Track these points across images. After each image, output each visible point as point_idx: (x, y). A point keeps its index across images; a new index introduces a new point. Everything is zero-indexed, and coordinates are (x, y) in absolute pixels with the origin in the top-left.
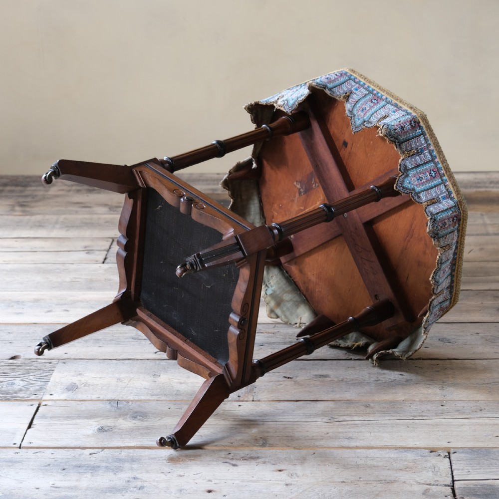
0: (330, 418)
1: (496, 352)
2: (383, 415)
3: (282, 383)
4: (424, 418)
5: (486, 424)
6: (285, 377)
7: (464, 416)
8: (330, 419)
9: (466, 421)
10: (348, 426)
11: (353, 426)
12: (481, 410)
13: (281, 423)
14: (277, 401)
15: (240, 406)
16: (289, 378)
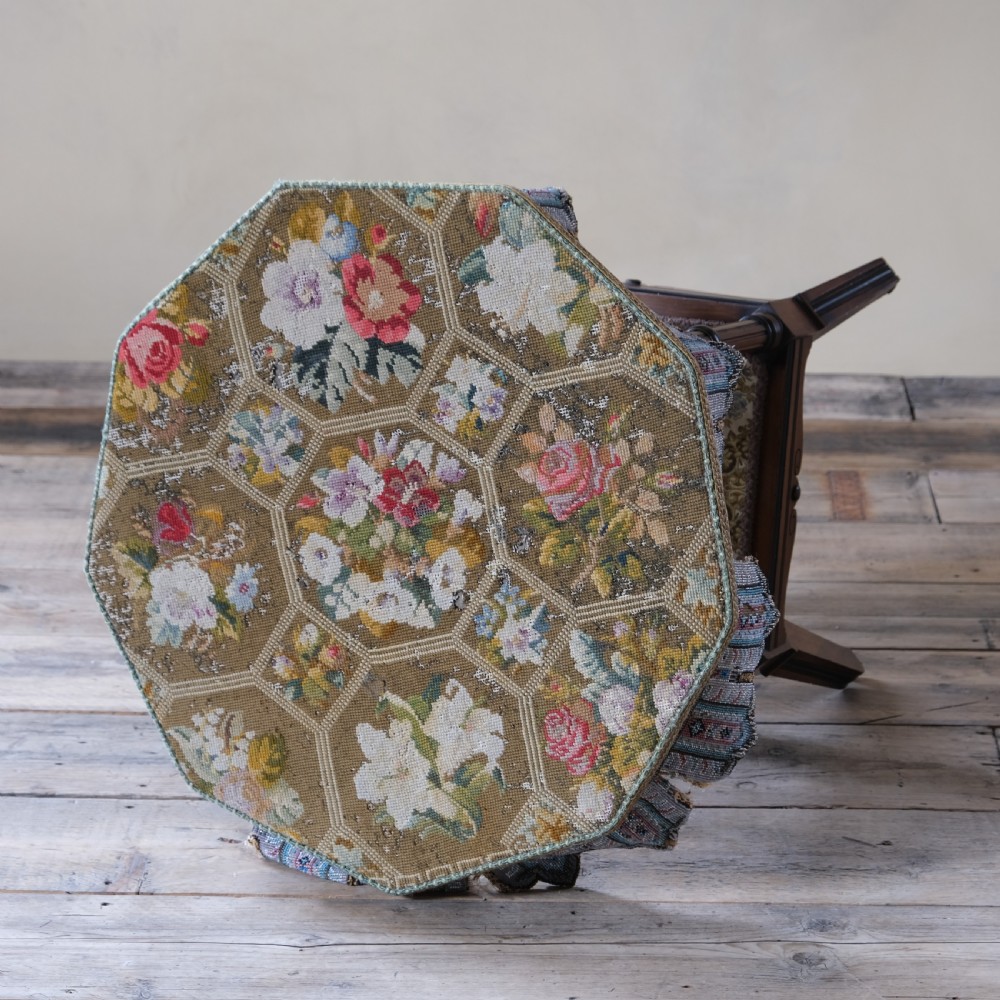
0: (308, 937)
1: (721, 792)
2: (433, 932)
3: (211, 852)
4: (526, 941)
5: (665, 958)
6: (222, 839)
7: (619, 940)
8: (308, 940)
9: (622, 949)
10: (347, 957)
11: (359, 956)
12: (660, 925)
13: (193, 946)
14: (192, 894)
15: (105, 904)
16: (231, 841)
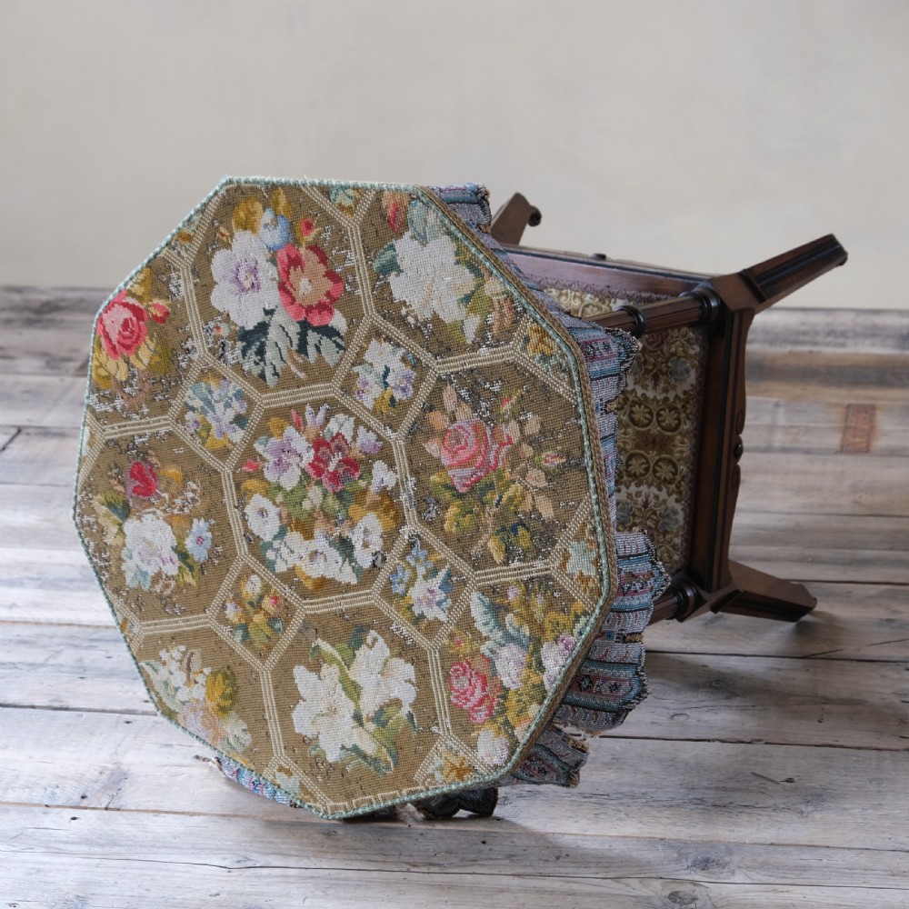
0: (240, 859)
1: (655, 723)
2: (353, 857)
3: (183, 769)
4: (433, 869)
5: (552, 892)
6: (197, 757)
7: (517, 871)
8: (238, 862)
9: (516, 881)
10: (269, 880)
11: (279, 879)
12: (558, 858)
13: (137, 864)
14: (154, 811)
15: (74, 819)
16: (204, 760)
